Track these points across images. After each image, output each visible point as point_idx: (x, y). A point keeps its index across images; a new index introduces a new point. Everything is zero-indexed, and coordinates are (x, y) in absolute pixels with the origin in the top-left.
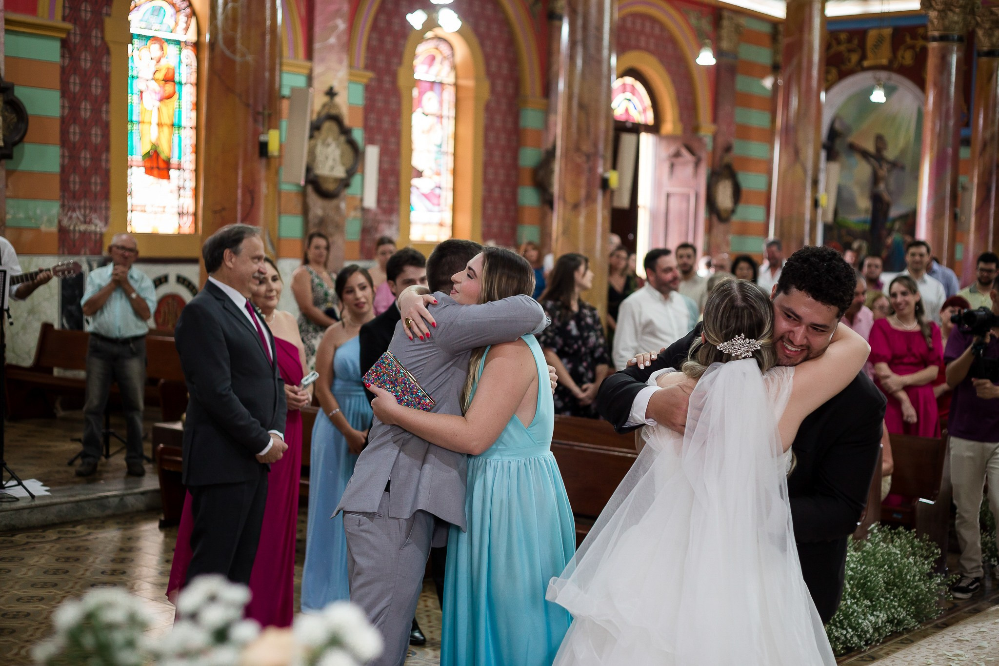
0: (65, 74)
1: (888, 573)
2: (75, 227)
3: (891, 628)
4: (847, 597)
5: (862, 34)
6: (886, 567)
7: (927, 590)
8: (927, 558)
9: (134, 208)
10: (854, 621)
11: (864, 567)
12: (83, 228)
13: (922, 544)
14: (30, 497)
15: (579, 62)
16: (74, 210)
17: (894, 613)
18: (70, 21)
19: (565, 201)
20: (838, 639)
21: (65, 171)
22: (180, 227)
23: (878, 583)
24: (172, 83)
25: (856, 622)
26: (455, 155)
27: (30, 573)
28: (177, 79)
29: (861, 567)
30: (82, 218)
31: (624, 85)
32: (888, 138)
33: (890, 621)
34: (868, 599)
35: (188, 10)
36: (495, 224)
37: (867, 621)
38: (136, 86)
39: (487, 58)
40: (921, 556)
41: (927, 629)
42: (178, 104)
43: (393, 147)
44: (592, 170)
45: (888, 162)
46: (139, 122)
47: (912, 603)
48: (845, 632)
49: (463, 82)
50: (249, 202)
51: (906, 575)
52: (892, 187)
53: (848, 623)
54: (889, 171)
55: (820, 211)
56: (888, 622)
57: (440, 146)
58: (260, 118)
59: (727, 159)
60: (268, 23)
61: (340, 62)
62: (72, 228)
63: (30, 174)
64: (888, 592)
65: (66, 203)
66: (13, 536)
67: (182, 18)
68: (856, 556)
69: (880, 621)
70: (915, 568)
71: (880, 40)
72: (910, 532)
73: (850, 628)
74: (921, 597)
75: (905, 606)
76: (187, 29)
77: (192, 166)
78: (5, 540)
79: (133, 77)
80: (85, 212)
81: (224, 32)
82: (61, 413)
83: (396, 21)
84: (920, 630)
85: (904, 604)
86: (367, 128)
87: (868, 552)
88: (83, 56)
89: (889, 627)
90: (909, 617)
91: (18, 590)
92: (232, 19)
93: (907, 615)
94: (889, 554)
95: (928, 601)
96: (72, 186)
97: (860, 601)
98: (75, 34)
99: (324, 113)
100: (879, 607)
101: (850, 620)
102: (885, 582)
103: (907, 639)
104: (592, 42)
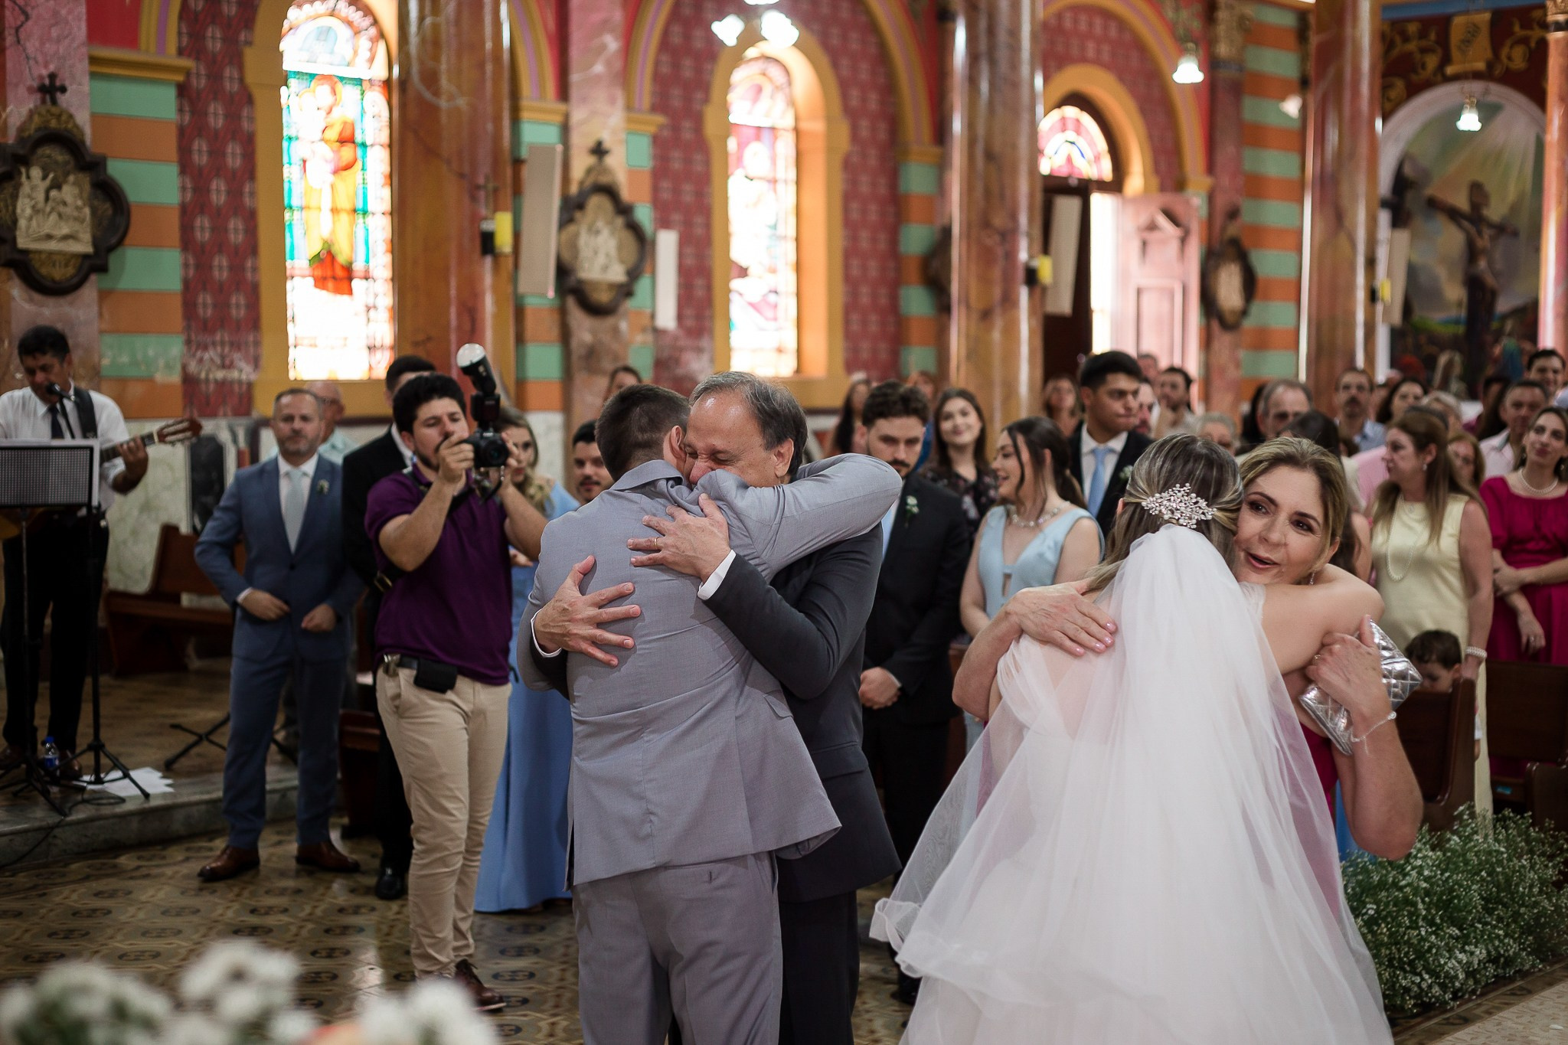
0: (185, 137)
1: (1488, 882)
2: (207, 375)
3: (1495, 971)
4: (1420, 924)
5: (1443, 23)
6: (1483, 873)
7: (1553, 909)
8: (1551, 857)
9: (299, 342)
10: (1434, 961)
11: (1447, 874)
12: (220, 375)
13: (1543, 836)
14: (143, 797)
15: (984, 86)
16: (205, 348)
17: (1498, 946)
18: (189, 56)
19: (968, 307)
20: (1407, 990)
21: (189, 290)
22: (370, 368)
23: (1471, 900)
24: (351, 145)
25: (1436, 963)
26: (797, 239)
27: (141, 915)
28: (358, 139)
29: (1442, 874)
30: (218, 361)
31: (1063, 119)
32: (1490, 187)
33: (1493, 960)
34: (1454, 926)
35: (373, 31)
36: (865, 346)
37: (1454, 961)
38: (293, 153)
39: (844, 86)
40: (1543, 854)
41: (1554, 971)
42: (362, 177)
43: (699, 231)
44: (1011, 255)
45: (1491, 225)
46: (302, 208)
47: (1527, 930)
48: (1418, 980)
49: (805, 125)
50: (467, 326)
51: (1517, 885)
52: (1499, 265)
53: (1423, 965)
54: (1493, 239)
55: (1379, 308)
56: (1489, 961)
57: (775, 227)
58: (482, 194)
59: (1233, 230)
60: (489, 45)
61: (612, 101)
62: (203, 375)
63: (135, 295)
64: (1487, 913)
65: (193, 337)
66: (116, 857)
67: (364, 43)
68: (1434, 857)
69: (1476, 962)
70: (1532, 875)
71: (1473, 30)
72: (1523, 817)
73: (1427, 973)
74: (1543, 920)
75: (1516, 935)
76: (372, 60)
77: (387, 273)
78: (104, 864)
79: (290, 138)
80: (223, 350)
81: (422, 62)
82: (195, 663)
83: (698, 33)
84: (1542, 974)
85: (1515, 933)
86: (657, 203)
87: (1453, 851)
88: (211, 109)
89: (1491, 969)
90: (1524, 954)
91: (119, 942)
92: (433, 43)
93: (1520, 949)
94: (1489, 853)
95: (1556, 927)
96: (201, 311)
97: (1442, 930)
98: (198, 75)
99: (589, 182)
100: (1474, 938)
101: (1426, 961)
102: (1482, 898)
103: (1521, 988)
104: (1003, 54)
